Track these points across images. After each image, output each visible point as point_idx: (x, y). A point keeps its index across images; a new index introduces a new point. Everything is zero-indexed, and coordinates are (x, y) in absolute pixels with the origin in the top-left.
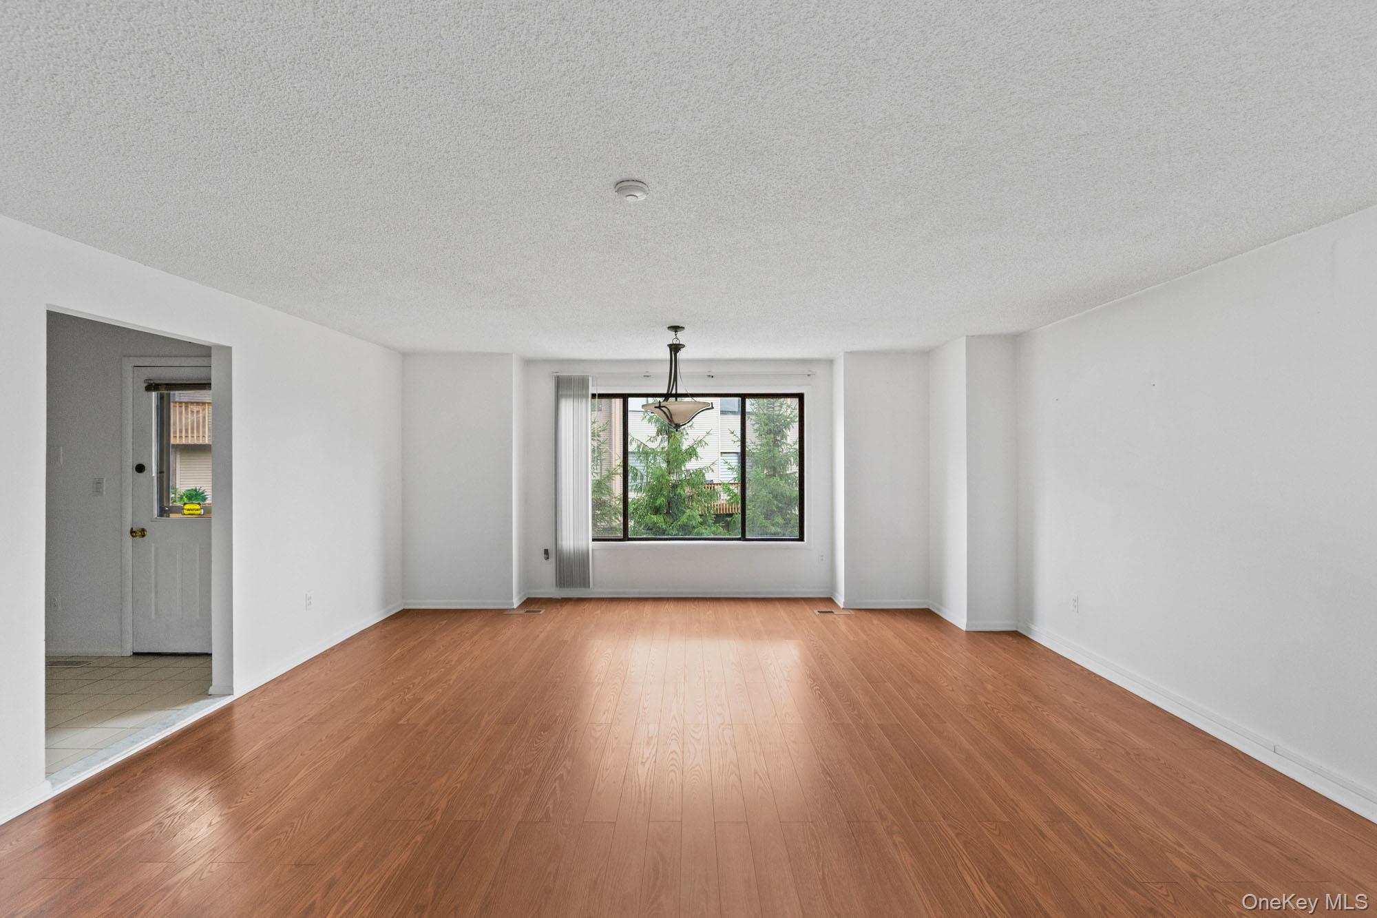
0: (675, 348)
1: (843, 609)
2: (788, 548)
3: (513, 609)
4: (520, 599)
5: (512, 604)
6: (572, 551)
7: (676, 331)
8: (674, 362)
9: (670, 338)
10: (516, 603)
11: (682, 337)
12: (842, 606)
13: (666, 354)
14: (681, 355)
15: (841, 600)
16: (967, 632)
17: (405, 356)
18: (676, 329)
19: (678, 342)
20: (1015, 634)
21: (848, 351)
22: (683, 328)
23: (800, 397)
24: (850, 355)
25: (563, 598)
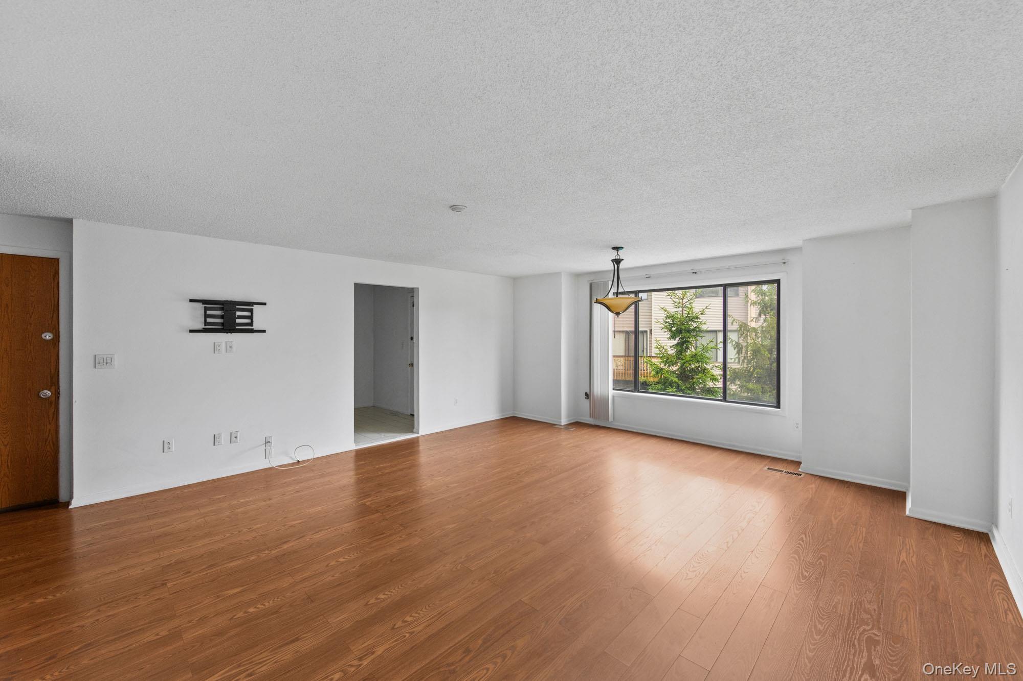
0: (617, 262)
2: (765, 412)
3: (561, 425)
4: (569, 421)
5: (561, 422)
6: (599, 395)
7: (618, 251)
8: (617, 271)
9: (613, 255)
10: (564, 421)
11: (622, 254)
13: (610, 266)
14: (622, 265)
17: (515, 281)
18: (617, 249)
19: (619, 258)
21: (805, 239)
22: (622, 248)
23: (778, 282)
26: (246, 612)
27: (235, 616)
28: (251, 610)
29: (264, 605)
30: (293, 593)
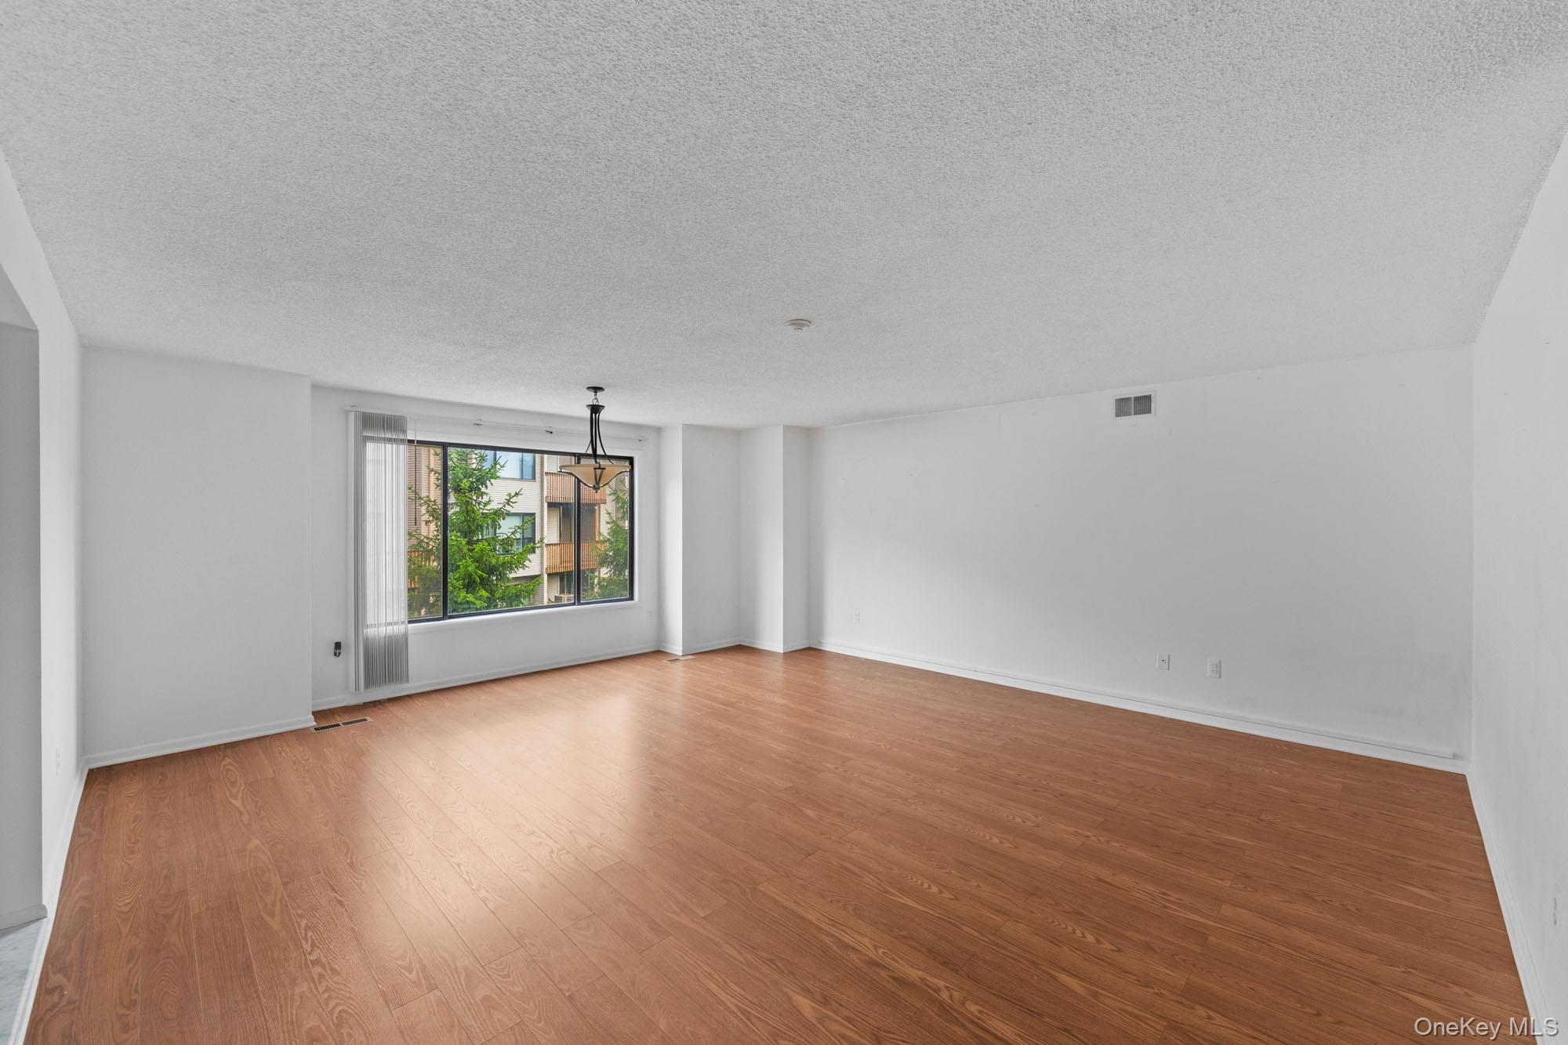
0: (595, 409)
1: (683, 656)
2: (623, 608)
7: (596, 392)
8: (594, 424)
9: (590, 398)
11: (602, 399)
12: (681, 654)
14: (603, 415)
15: (677, 647)
16: (784, 653)
18: (596, 389)
19: (598, 403)
20: (809, 649)
22: (603, 389)
23: (631, 460)
24: (689, 429)
25: (364, 703)
26: (1098, 941)
27: (1112, 950)
28: (1090, 938)
29: (1074, 930)
30: (1033, 912)
